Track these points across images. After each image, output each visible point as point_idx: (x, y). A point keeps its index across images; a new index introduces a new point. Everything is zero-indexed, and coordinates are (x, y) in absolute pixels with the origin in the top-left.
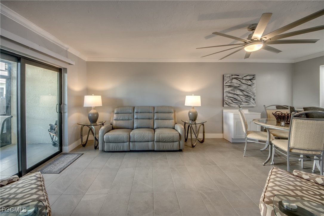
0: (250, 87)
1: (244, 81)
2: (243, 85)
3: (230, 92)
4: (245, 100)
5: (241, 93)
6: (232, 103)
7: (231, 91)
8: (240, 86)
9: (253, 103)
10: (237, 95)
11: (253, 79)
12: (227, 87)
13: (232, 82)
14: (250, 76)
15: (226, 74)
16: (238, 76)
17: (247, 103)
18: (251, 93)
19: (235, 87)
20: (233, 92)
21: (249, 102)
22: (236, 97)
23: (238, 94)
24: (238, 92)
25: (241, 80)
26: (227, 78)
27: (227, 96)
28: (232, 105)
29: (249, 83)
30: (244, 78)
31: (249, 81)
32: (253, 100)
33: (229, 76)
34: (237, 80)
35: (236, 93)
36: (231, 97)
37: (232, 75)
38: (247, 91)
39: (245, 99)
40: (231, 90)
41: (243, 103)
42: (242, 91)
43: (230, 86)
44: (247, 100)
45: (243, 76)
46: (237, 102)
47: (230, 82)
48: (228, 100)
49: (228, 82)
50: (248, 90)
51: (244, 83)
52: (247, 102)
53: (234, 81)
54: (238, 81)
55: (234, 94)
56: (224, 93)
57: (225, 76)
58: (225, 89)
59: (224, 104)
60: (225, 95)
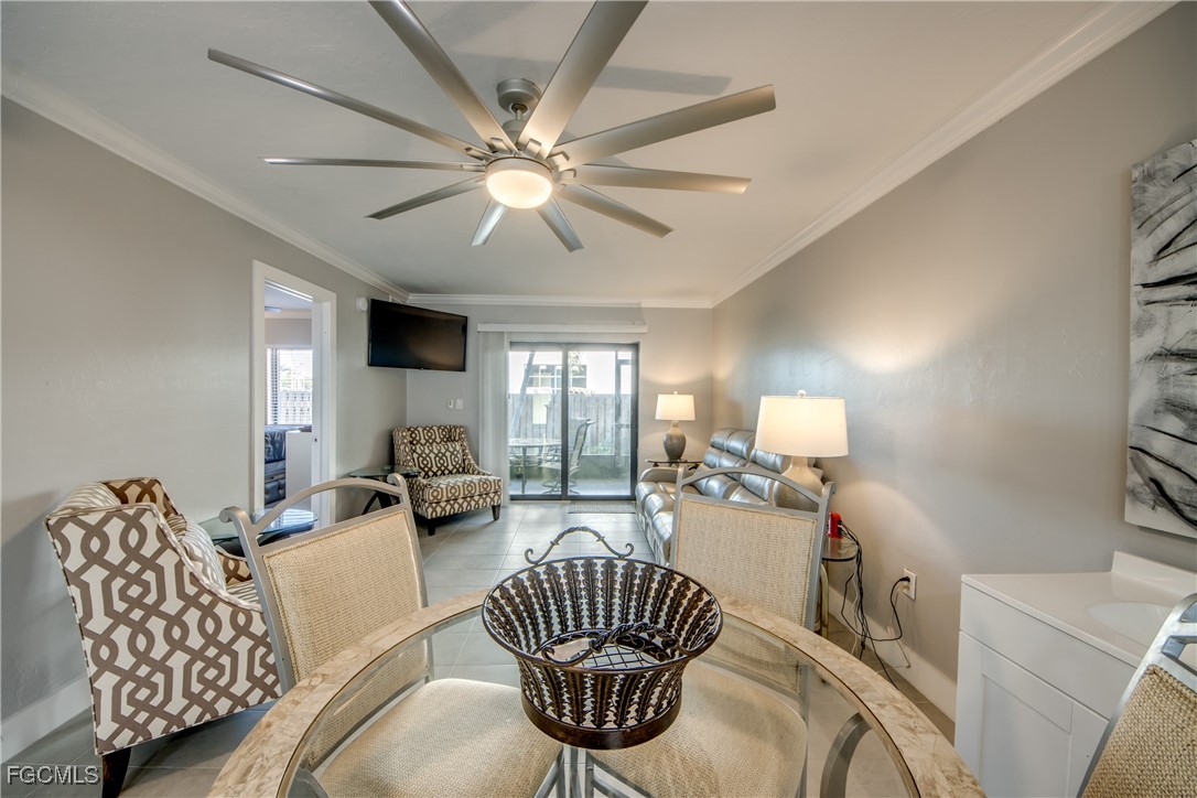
49: (1187, 238)
56: (1135, 370)
57: (1149, 177)
58: (1143, 326)
59: (1134, 494)
60: (1145, 390)
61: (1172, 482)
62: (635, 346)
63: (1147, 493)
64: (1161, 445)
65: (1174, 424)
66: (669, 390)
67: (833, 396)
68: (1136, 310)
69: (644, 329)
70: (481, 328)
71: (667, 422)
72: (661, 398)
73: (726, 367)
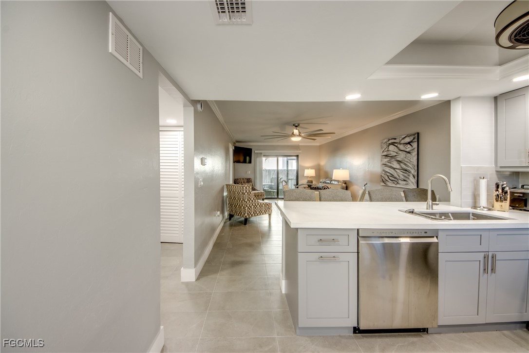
0: (409, 154)
1: (401, 147)
2: (400, 152)
3: (386, 165)
4: (403, 177)
5: (398, 166)
6: (388, 181)
7: (388, 164)
8: (397, 154)
9: (412, 183)
10: (394, 169)
11: (413, 141)
12: (383, 158)
13: (389, 149)
14: (409, 136)
15: (383, 140)
17: (405, 182)
18: (410, 165)
19: (392, 157)
20: (390, 164)
21: (408, 180)
22: (392, 171)
23: (395, 167)
24: (395, 165)
25: (399, 146)
26: (384, 145)
27: (384, 170)
28: (388, 183)
29: (409, 148)
30: (403, 142)
31: (409, 146)
32: (413, 178)
33: (386, 142)
34: (394, 146)
35: (392, 165)
36: (387, 172)
37: (389, 140)
38: (405, 162)
39: (403, 175)
40: (388, 162)
41: (400, 182)
42: (399, 162)
43: (386, 156)
44: (405, 176)
45: (401, 139)
46: (394, 179)
47: (386, 150)
48: (385, 176)
49: (384, 151)
50: (406, 160)
51: (402, 149)
52: (405, 180)
53: (391, 147)
54: (396, 148)
57: (382, 143)
58: (382, 161)
59: (381, 181)
60: (381, 169)
61: (384, 179)
62: (297, 156)
64: (383, 175)
65: (384, 172)
66: (308, 168)
69: (300, 152)
70: (256, 152)
71: (308, 177)
72: (306, 170)
73: (324, 162)
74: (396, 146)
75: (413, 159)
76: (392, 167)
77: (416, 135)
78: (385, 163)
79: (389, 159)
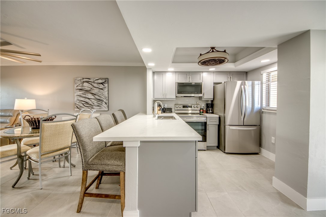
0: (102, 90)
1: (95, 85)
2: (94, 88)
3: (81, 96)
4: (97, 104)
5: (93, 97)
6: (83, 107)
8: (91, 89)
9: (105, 107)
10: (89, 99)
11: (105, 82)
12: (78, 91)
13: (83, 85)
14: (101, 79)
15: (77, 78)
16: (89, 79)
17: (99, 107)
18: (103, 97)
19: (87, 91)
20: (84, 96)
21: (101, 106)
22: (87, 100)
23: (89, 97)
24: (90, 96)
25: (93, 84)
26: (78, 81)
29: (101, 86)
30: (96, 82)
31: (101, 85)
32: (105, 104)
33: (80, 80)
34: (88, 84)
35: (87, 96)
36: (82, 101)
37: (83, 79)
38: (98, 95)
39: (97, 103)
40: (83, 94)
41: (94, 107)
42: (93, 94)
43: (81, 89)
44: (98, 103)
45: (95, 80)
46: (89, 106)
47: (81, 85)
48: (79, 104)
49: (79, 86)
50: (100, 93)
51: (95, 86)
52: (99, 106)
53: (85, 84)
54: (90, 85)
55: (86, 98)
56: (75, 97)
57: (76, 80)
58: (76, 93)
59: (75, 108)
60: (76, 99)
61: (78, 106)
63: (76, 107)
64: (77, 103)
65: (78, 101)
67: (34, 99)
68: (75, 91)
74: (91, 84)
75: (105, 93)
76: (86, 97)
77: (107, 79)
78: (79, 95)
79: (83, 92)
